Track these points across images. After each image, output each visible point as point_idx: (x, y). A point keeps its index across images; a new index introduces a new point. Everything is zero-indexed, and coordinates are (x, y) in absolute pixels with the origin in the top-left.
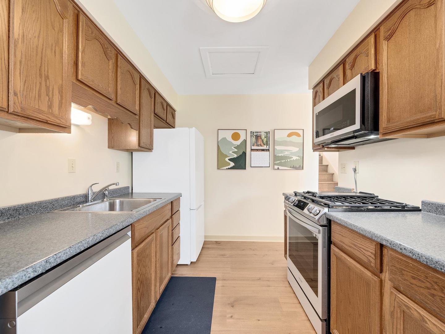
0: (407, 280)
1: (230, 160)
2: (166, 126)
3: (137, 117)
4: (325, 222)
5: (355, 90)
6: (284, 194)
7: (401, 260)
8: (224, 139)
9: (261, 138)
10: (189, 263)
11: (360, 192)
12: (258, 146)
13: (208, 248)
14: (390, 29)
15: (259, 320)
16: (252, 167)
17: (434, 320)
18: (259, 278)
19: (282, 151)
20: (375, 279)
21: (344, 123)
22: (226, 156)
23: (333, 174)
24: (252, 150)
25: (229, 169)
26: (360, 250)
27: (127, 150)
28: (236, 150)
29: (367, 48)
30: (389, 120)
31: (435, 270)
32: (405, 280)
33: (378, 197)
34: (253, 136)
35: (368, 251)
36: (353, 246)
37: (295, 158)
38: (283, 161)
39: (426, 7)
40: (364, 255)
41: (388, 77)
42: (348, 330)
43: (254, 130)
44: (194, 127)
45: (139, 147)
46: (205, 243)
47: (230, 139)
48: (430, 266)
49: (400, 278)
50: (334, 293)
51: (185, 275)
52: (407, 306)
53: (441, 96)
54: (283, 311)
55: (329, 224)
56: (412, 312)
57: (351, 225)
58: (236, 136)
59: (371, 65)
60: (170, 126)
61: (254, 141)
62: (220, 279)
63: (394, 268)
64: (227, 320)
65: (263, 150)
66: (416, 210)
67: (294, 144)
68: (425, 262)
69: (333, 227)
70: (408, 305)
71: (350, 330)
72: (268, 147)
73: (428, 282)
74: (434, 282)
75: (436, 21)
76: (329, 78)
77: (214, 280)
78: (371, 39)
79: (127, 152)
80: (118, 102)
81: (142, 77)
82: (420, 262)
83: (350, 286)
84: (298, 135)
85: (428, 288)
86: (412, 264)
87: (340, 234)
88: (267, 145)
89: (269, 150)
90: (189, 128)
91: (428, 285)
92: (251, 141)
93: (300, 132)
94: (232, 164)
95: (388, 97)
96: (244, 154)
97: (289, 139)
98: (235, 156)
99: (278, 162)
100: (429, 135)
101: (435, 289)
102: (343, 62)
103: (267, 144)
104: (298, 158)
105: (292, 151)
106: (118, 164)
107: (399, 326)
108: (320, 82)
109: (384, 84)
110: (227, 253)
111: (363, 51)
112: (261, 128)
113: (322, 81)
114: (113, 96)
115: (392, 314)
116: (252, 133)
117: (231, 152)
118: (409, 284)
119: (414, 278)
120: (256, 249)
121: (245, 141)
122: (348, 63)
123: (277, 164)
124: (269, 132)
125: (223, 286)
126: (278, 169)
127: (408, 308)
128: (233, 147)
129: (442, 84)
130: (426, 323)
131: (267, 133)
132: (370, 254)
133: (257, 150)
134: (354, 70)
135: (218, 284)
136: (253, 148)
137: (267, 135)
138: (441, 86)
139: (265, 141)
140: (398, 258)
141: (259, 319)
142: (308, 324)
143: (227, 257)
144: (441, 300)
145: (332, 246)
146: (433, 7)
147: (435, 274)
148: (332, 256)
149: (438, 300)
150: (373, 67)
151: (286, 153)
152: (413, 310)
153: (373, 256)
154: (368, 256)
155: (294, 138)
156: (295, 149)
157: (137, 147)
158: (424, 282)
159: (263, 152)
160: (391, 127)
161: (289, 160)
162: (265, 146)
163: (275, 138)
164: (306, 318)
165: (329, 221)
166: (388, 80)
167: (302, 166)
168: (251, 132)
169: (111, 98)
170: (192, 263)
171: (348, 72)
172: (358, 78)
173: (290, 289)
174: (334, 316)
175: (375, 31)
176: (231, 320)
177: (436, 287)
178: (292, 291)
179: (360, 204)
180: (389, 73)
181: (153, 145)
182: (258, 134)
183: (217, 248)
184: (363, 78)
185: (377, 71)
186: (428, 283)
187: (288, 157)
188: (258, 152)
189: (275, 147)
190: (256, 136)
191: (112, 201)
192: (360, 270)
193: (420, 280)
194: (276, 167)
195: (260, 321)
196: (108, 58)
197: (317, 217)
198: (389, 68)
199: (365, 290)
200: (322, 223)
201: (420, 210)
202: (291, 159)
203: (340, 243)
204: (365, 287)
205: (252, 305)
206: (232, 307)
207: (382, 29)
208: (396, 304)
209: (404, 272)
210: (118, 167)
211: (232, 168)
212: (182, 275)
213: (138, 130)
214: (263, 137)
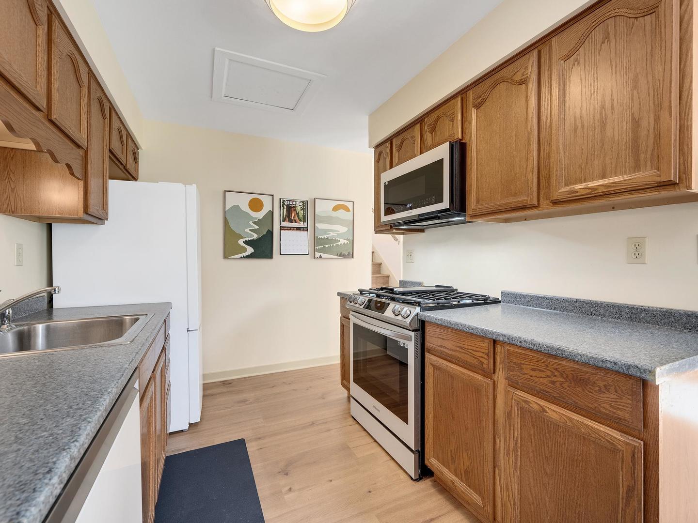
0: (527, 374)
1: (246, 243)
2: (123, 175)
3: (82, 152)
4: (417, 326)
5: (442, 160)
6: (339, 294)
7: (520, 354)
8: (236, 208)
9: (295, 210)
10: (186, 427)
11: (437, 286)
12: (291, 221)
13: (212, 395)
14: (480, 97)
15: (331, 481)
16: (282, 254)
17: (554, 407)
18: (311, 423)
19: (325, 231)
20: (487, 381)
21: (427, 199)
22: (241, 237)
23: (380, 264)
24: (282, 228)
25: (244, 257)
26: (468, 352)
27: (39, 219)
28: (257, 227)
29: (453, 111)
30: (478, 201)
31: (555, 357)
32: (524, 374)
33: (457, 290)
34: (283, 206)
35: (478, 351)
36: (458, 349)
37: (342, 241)
38: (327, 246)
39: (518, 84)
40: (474, 357)
41: (477, 151)
42: (451, 451)
43: (285, 197)
44: (194, 183)
45: (85, 215)
46: (206, 387)
47: (245, 208)
48: (552, 353)
49: (518, 374)
50: (430, 413)
51: (184, 449)
52: (526, 401)
53: (532, 181)
54: (359, 458)
55: (421, 327)
56: (531, 405)
57: (457, 324)
58: (256, 205)
59: (458, 132)
60: (130, 177)
61: (285, 214)
62: (251, 439)
63: (512, 364)
64: (285, 497)
65: (298, 229)
66: (496, 301)
67: (341, 222)
68: (546, 350)
69: (429, 330)
70: (527, 399)
71: (453, 451)
72: (306, 224)
73: (548, 370)
74: (554, 369)
75: (528, 102)
76: (401, 137)
77: (241, 443)
78: (457, 102)
79: (39, 222)
80: (53, 117)
81: (92, 75)
82: (541, 352)
83: (453, 398)
84: (347, 209)
85: (549, 377)
86: (531, 356)
87: (440, 338)
88: (304, 221)
89: (306, 229)
90: (184, 184)
91: (549, 373)
92: (280, 215)
93: (350, 205)
94: (250, 250)
95: (477, 174)
96: (270, 233)
97: (335, 214)
98: (255, 236)
99: (320, 247)
100: (506, 221)
101: (555, 376)
102: (420, 121)
103: (304, 219)
104: (346, 242)
105: (339, 231)
106: (20, 247)
107: (516, 426)
108: (387, 140)
109: (473, 158)
110: (250, 396)
111: (449, 114)
112: (296, 194)
113: (390, 139)
114: (42, 103)
115: (509, 415)
116: (282, 201)
117: (247, 230)
118: (529, 377)
119: (534, 370)
120: (292, 382)
121: (271, 213)
122: (428, 124)
123: (319, 251)
124: (307, 201)
125: (261, 449)
126: (321, 257)
127: (527, 402)
128: (251, 223)
129: (533, 169)
130: (546, 412)
131: (305, 204)
132: (481, 354)
133: (290, 228)
134: (435, 134)
135: (251, 448)
136: (284, 224)
137: (304, 206)
138: (533, 171)
139: (301, 216)
140: (517, 352)
141: (330, 479)
142: (392, 463)
143: (251, 403)
144: (561, 385)
145: (427, 355)
146: (524, 86)
147: (555, 361)
148: (428, 367)
149: (558, 385)
150: (460, 137)
151: (332, 234)
152: (533, 403)
153: (485, 356)
154: (480, 357)
155: (341, 213)
156: (343, 229)
157: (81, 214)
158: (544, 372)
159: (298, 232)
160: (480, 209)
161: (335, 245)
162: (302, 223)
163: (316, 212)
164: (388, 458)
165: (423, 323)
166: (477, 154)
167: (352, 253)
168: (280, 199)
169: (40, 107)
170: (191, 425)
171: (428, 136)
172: (446, 147)
173: (357, 426)
174: (431, 441)
175: (462, 93)
176: (291, 495)
177: (556, 373)
178: (361, 429)
179: (434, 300)
180: (478, 146)
181: (107, 211)
182: (292, 203)
183: (228, 392)
184: (452, 147)
185: (464, 141)
186: (549, 372)
187: (335, 240)
188: (290, 231)
189: (316, 224)
190: (287, 206)
191: (26, 328)
192: (469, 376)
193: (540, 370)
194: (318, 255)
195: (333, 482)
196: (36, 19)
197: (408, 320)
198: (478, 141)
199: (475, 399)
200: (414, 327)
201: (500, 302)
202: (338, 243)
203: (439, 348)
204: (474, 394)
205: (314, 462)
206: (285, 476)
207: (471, 94)
208: (513, 402)
209: (523, 366)
210: (19, 255)
211: (249, 257)
212: (178, 450)
213: (84, 179)
214: (298, 208)
